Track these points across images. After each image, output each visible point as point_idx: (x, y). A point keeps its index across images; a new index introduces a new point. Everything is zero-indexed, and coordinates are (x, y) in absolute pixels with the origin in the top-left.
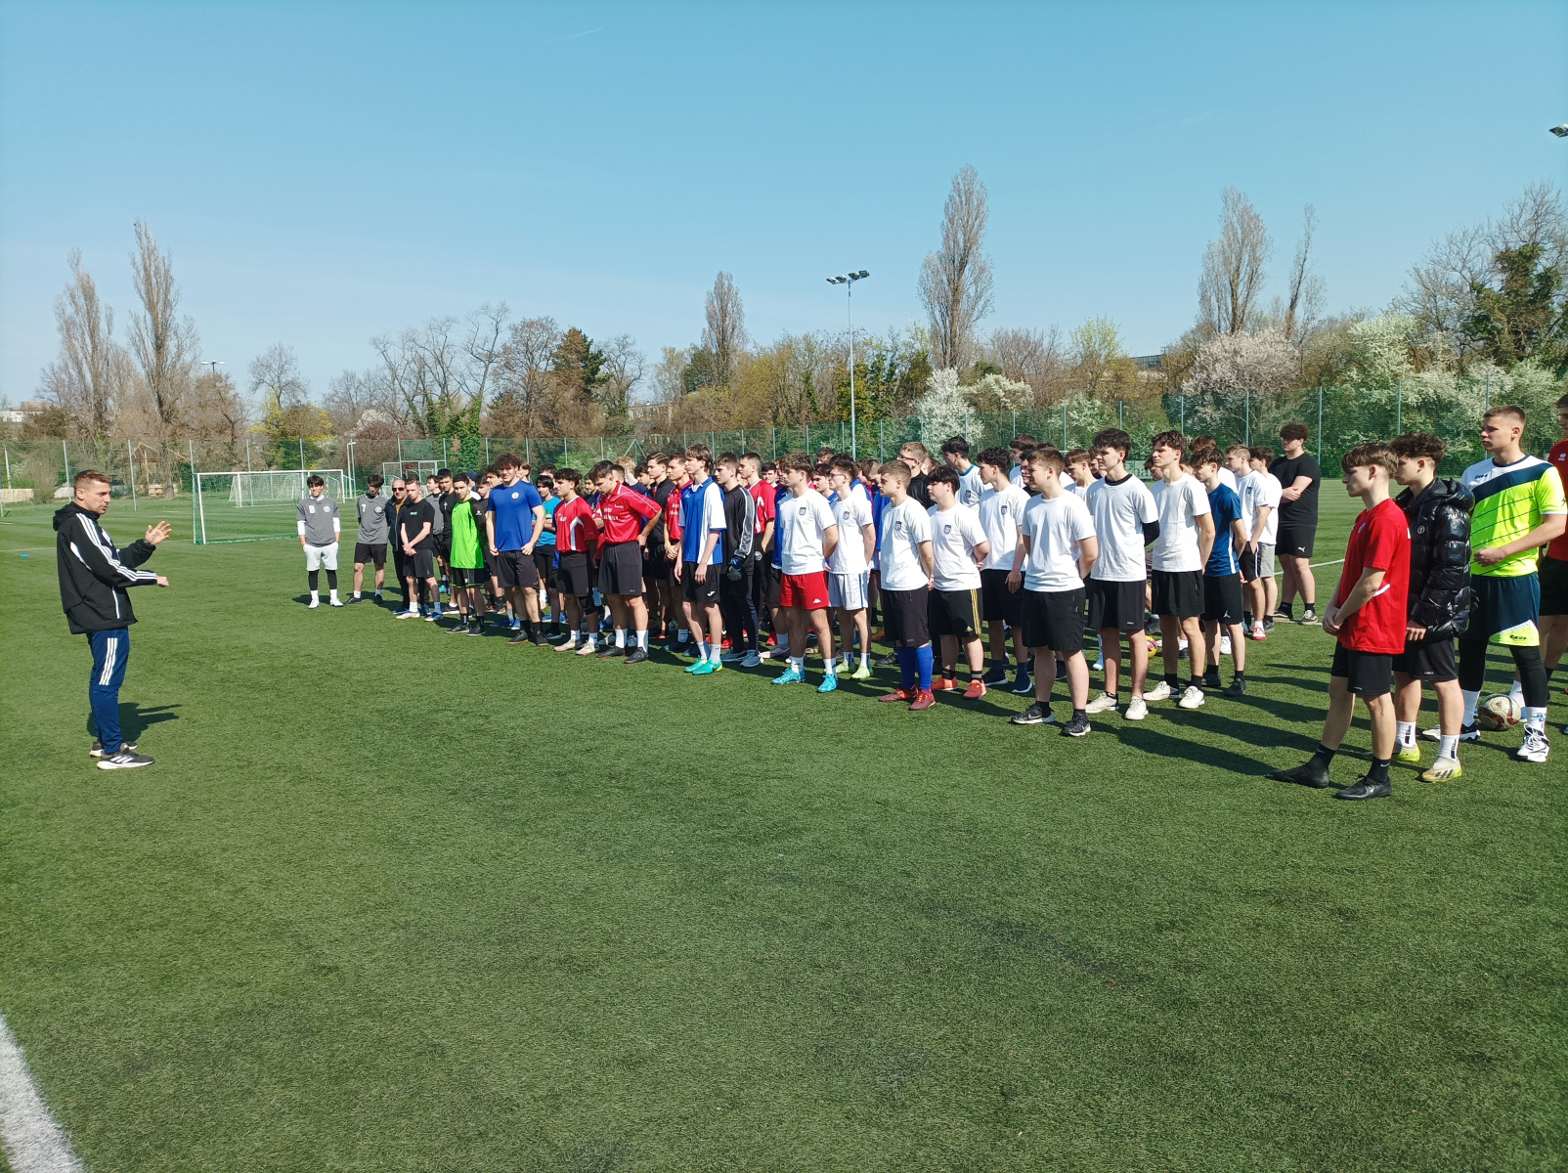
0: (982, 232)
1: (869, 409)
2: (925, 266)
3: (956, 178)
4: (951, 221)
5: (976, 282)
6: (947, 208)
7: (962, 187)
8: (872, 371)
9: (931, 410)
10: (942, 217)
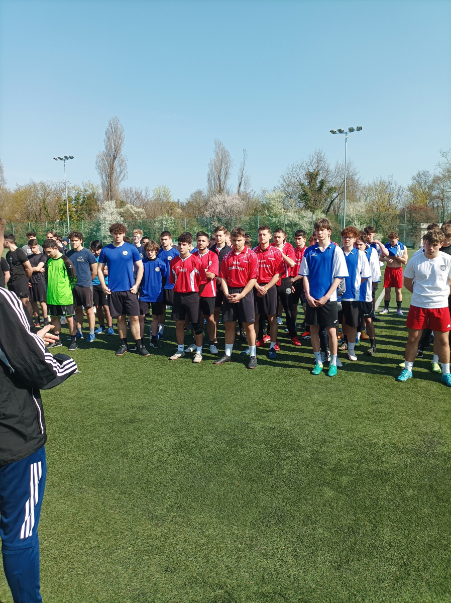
0: (122, 145)
1: (75, 216)
2: (98, 157)
3: (110, 121)
4: (109, 139)
5: (120, 166)
6: (106, 133)
7: (112, 125)
8: (75, 200)
9: (105, 218)
10: (104, 137)
